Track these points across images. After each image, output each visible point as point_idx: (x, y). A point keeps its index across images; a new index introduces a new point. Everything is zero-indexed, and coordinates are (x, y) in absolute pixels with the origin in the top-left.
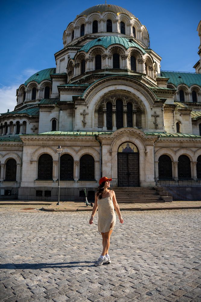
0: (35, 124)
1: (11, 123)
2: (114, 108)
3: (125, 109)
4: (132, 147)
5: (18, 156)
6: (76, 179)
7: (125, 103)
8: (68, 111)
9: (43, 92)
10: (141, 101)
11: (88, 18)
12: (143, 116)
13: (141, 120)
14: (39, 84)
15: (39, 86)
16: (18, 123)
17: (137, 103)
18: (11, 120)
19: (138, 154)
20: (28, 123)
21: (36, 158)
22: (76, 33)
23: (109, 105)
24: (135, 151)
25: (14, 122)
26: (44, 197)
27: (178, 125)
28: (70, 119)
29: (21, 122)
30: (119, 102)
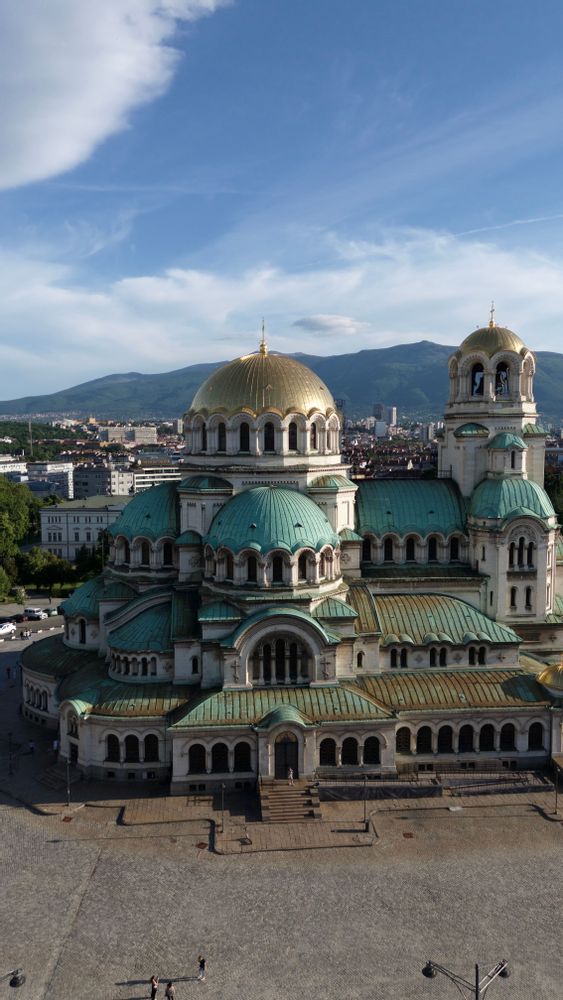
0: (168, 660)
1: (134, 659)
2: (273, 654)
3: (287, 653)
4: (290, 736)
5: (160, 732)
6: (231, 770)
7: (287, 646)
8: (214, 652)
9: (162, 554)
10: (308, 645)
11: (232, 420)
12: (310, 661)
13: (307, 666)
14: (154, 542)
15: (154, 545)
16: (144, 660)
17: (302, 645)
18: (134, 656)
19: (297, 743)
20: (158, 660)
21: (186, 750)
22: (210, 440)
23: (267, 649)
24: (294, 740)
25: (139, 659)
26: (198, 792)
27: (360, 656)
28: (217, 663)
29: (149, 658)
30: (280, 643)
